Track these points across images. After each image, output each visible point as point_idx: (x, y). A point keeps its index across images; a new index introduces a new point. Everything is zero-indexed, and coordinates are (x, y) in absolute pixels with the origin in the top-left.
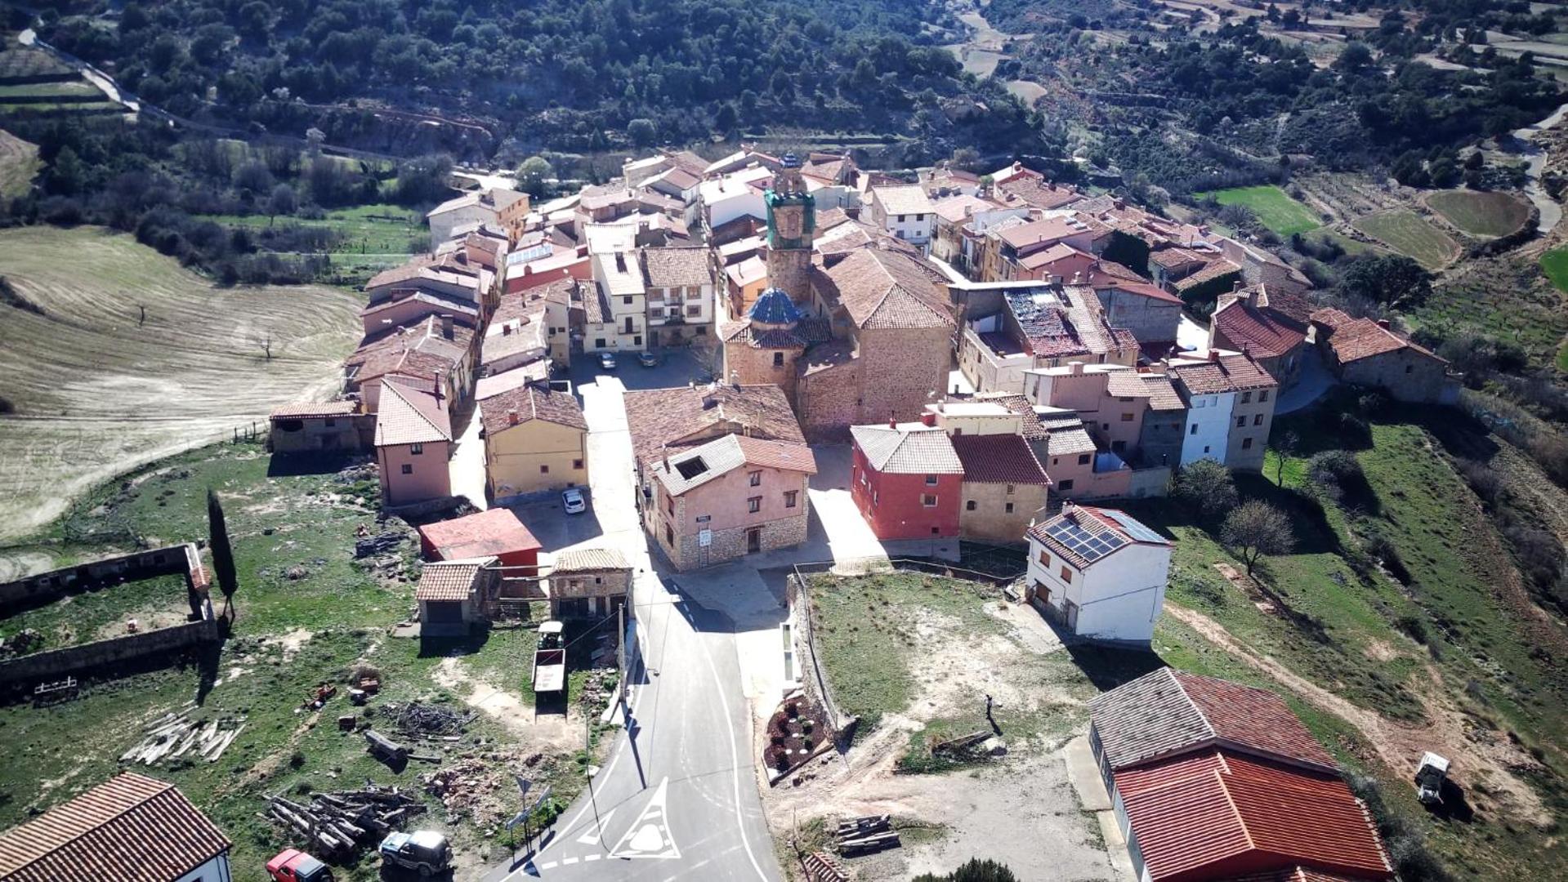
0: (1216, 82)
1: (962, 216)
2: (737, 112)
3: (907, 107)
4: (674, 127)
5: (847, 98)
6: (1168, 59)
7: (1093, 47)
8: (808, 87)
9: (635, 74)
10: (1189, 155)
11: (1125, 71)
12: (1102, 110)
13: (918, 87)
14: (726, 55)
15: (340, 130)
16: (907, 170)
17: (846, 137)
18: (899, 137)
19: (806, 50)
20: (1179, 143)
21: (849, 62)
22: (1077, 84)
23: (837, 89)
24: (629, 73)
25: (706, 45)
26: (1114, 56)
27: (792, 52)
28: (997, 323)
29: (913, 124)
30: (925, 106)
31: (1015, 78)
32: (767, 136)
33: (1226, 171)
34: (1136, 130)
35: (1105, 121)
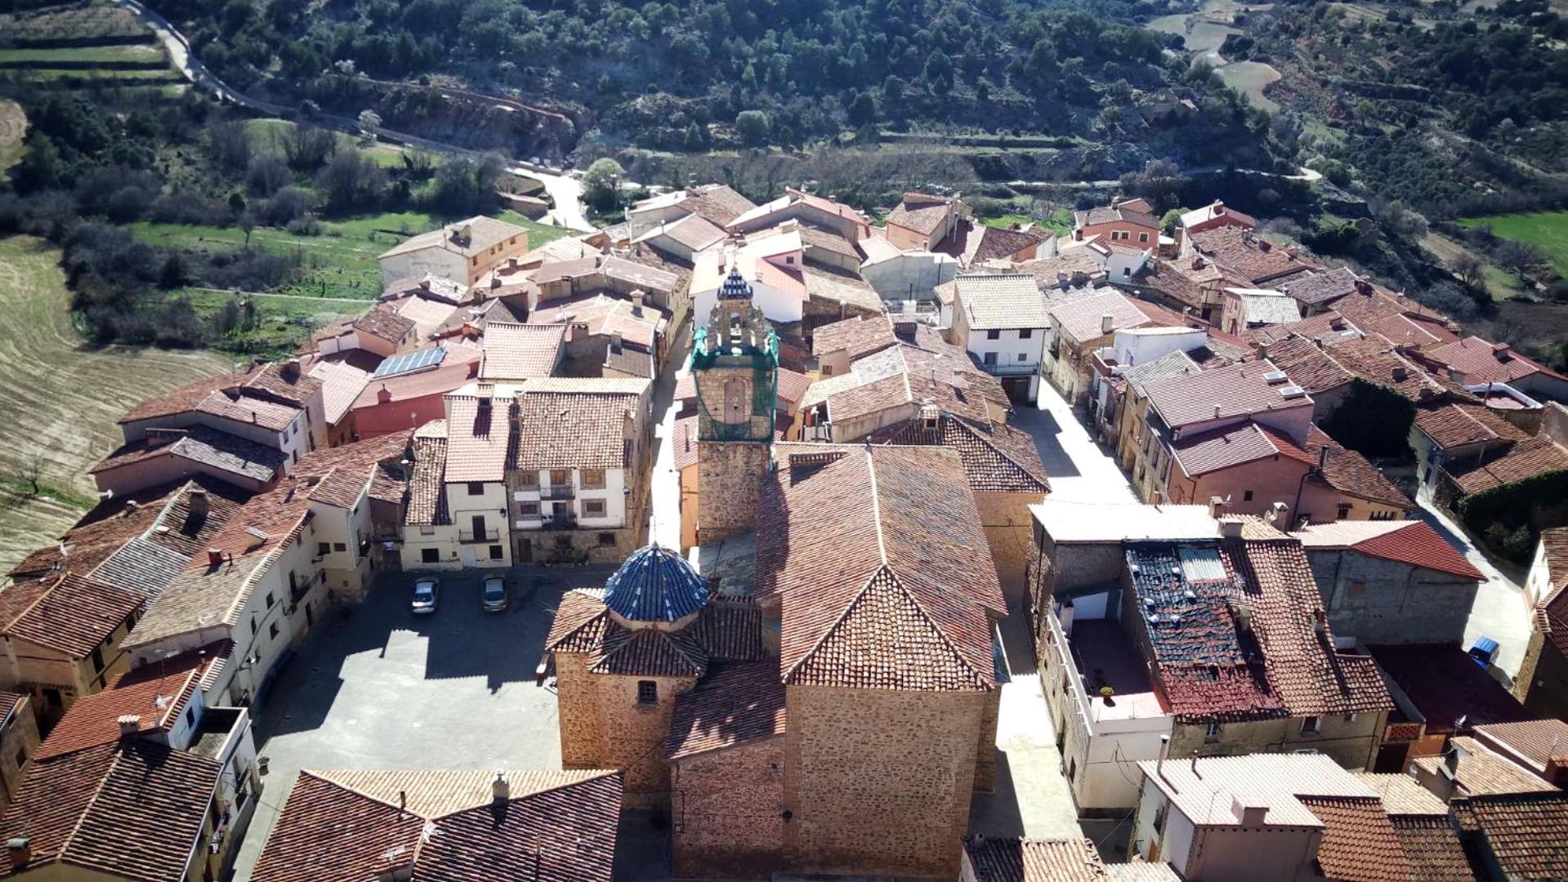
0: (1495, 73)
1: (1097, 333)
2: (876, 103)
3: (1091, 102)
4: (794, 122)
5: (1018, 89)
6: (1434, 41)
7: (1342, 23)
8: (971, 71)
9: (759, 53)
10: (1455, 165)
11: (1379, 55)
12: (1348, 102)
13: (1110, 77)
14: (874, 31)
15: (402, 113)
16: (1083, 183)
17: (1011, 137)
18: (1078, 140)
19: (975, 26)
20: (1443, 149)
21: (1024, 43)
22: (1318, 69)
23: (1008, 77)
24: (751, 51)
25: (851, 18)
26: (1367, 36)
27: (957, 30)
28: (1111, 605)
29: (1098, 124)
30: (1116, 102)
31: (1244, 57)
32: (911, 134)
33: (1504, 190)
34: (1389, 129)
35: (1350, 116)
